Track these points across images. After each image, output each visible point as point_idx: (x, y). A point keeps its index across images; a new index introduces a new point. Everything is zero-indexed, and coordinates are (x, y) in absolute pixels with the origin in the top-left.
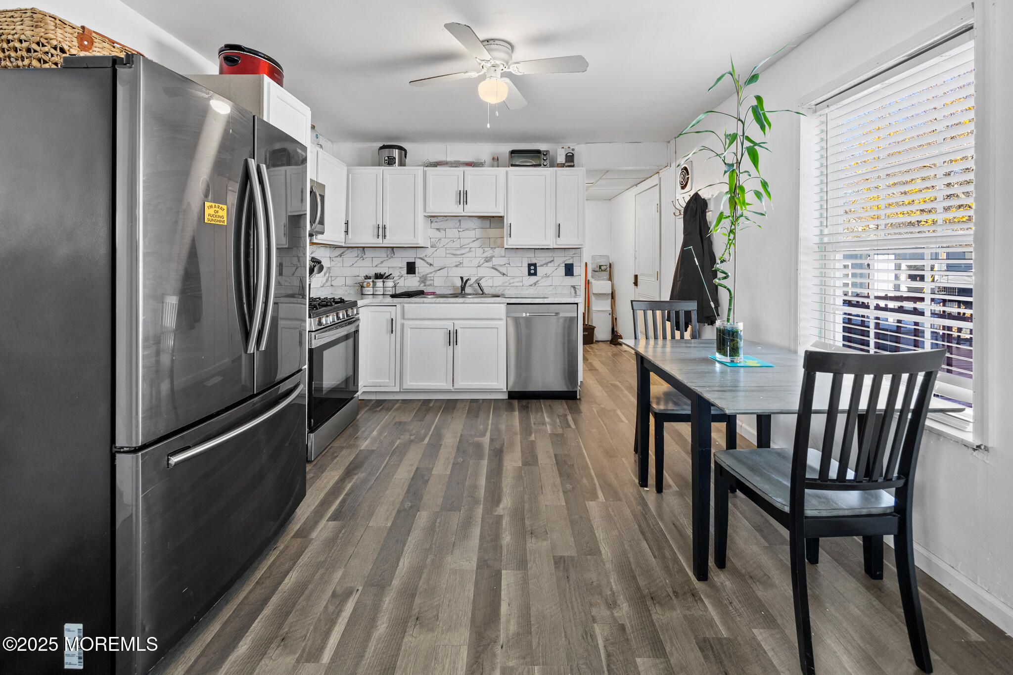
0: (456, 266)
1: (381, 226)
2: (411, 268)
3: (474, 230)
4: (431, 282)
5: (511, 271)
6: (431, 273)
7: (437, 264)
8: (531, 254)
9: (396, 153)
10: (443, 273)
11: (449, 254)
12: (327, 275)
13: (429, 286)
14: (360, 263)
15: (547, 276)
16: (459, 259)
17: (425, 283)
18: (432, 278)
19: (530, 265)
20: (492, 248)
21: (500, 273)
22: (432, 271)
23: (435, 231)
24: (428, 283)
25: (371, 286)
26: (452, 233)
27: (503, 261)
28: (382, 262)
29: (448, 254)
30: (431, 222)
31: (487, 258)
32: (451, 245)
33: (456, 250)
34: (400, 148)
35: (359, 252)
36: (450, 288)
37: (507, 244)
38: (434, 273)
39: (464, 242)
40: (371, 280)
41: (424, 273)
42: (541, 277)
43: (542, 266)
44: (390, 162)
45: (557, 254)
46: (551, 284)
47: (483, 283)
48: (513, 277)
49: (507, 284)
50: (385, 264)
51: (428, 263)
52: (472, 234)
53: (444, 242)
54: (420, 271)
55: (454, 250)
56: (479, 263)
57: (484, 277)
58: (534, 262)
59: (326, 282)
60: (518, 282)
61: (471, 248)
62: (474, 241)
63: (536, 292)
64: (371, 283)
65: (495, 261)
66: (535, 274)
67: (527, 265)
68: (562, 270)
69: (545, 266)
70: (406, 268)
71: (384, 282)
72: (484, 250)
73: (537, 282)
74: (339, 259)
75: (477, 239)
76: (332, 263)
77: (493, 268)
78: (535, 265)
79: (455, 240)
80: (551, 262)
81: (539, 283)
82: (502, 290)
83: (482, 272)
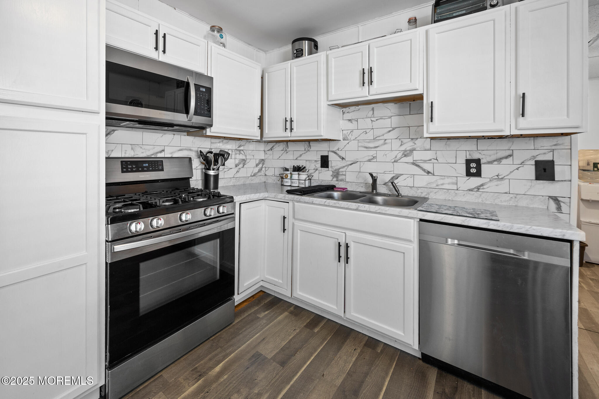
0: (369, 161)
1: (288, 119)
2: (325, 162)
3: (389, 118)
4: (343, 177)
5: (439, 169)
6: (344, 167)
7: (350, 157)
8: (470, 146)
9: (306, 45)
10: (355, 167)
11: (362, 147)
12: (260, 166)
13: (341, 180)
14: (285, 156)
15: (499, 178)
16: (372, 153)
17: (337, 177)
18: (344, 173)
19: (468, 162)
20: (412, 139)
21: (424, 170)
22: (344, 165)
23: (347, 122)
24: (340, 177)
25: (289, 177)
26: (365, 123)
27: (429, 155)
28: (301, 155)
29: (360, 147)
30: (343, 113)
31: (405, 151)
32: (363, 137)
33: (369, 142)
34: (310, 40)
35: (284, 146)
36: (362, 185)
37: (427, 132)
38: (346, 167)
39: (378, 132)
40: (289, 172)
41: (337, 167)
42: (488, 180)
43: (489, 163)
44: (299, 54)
45: (517, 145)
46: (507, 191)
47: (399, 182)
48: (443, 177)
49: (434, 185)
50: (304, 157)
51: (340, 157)
52: (387, 123)
53: (356, 133)
54: (333, 165)
55: (366, 142)
56: (396, 157)
57: (403, 174)
58: (476, 156)
59: (258, 172)
60: (449, 184)
61: (386, 140)
62: (390, 131)
63: (480, 200)
64: (289, 175)
65: (417, 156)
66: (478, 174)
67: (464, 162)
68: (530, 171)
69: (495, 163)
70: (320, 162)
71: (299, 174)
72: (402, 142)
73: (482, 185)
74: (270, 152)
75: (394, 129)
76: (266, 155)
77: (413, 164)
78: (478, 162)
79: (368, 131)
80: (506, 157)
81: (485, 187)
82: (425, 194)
83: (399, 168)
